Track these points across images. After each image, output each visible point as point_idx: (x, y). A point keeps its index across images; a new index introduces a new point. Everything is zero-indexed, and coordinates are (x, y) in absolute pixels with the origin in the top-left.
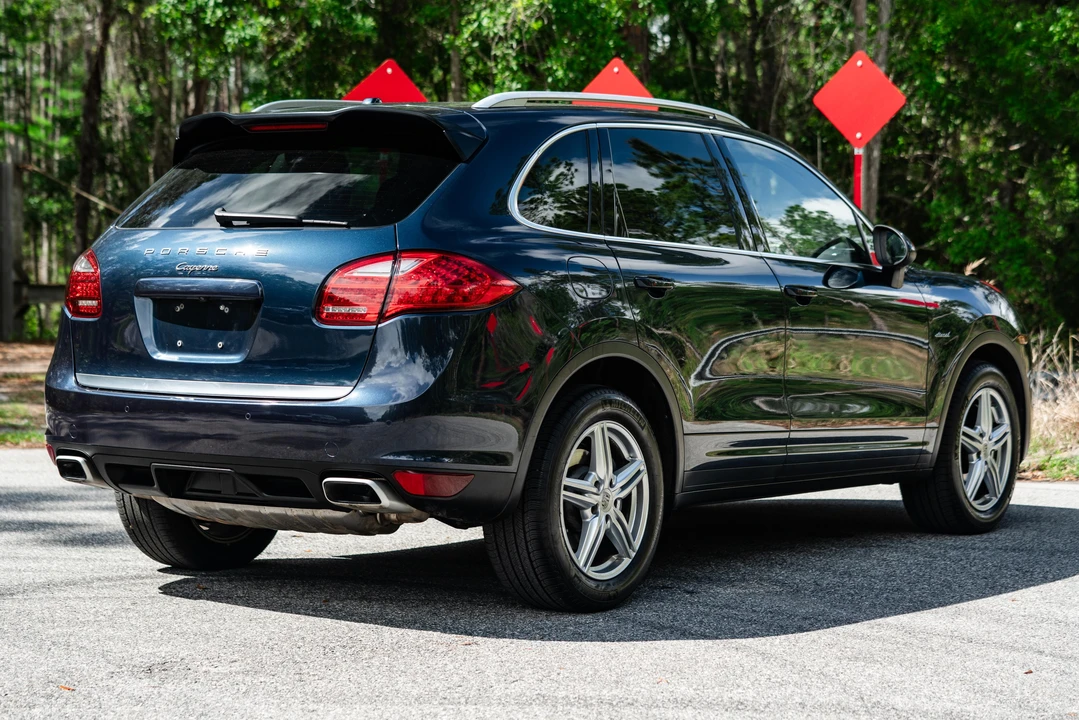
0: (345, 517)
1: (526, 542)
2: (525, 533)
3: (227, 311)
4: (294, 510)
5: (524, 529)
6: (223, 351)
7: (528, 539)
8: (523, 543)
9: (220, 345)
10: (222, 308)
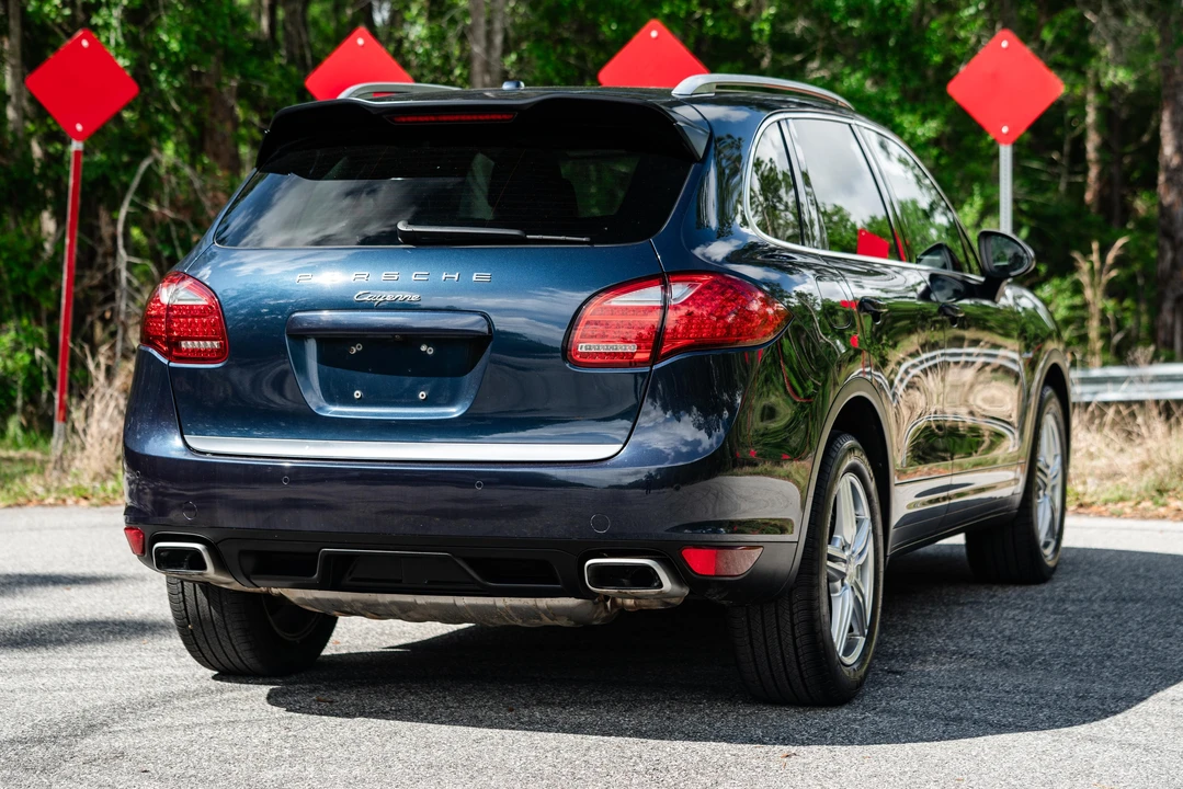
0: (579, 605)
1: (793, 626)
2: (792, 614)
3: (430, 351)
4: (507, 599)
5: (791, 610)
6: (425, 403)
7: (796, 621)
8: (788, 627)
9: (422, 395)
10: (424, 348)
